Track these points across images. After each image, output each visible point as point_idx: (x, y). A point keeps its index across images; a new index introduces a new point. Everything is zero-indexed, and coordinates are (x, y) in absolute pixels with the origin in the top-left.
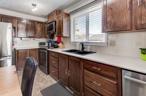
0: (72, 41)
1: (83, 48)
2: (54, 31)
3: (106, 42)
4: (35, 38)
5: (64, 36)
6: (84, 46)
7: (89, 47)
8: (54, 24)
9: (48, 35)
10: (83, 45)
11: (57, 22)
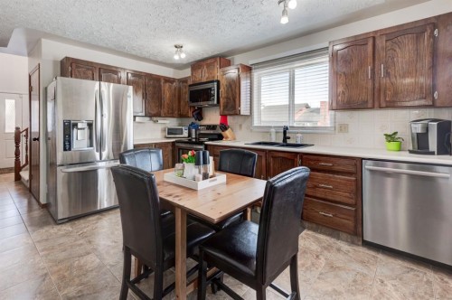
0: (255, 125)
1: (285, 138)
2: (215, 102)
3: (333, 125)
4: (158, 118)
5: (242, 113)
6: (287, 135)
7: (299, 135)
8: (216, 86)
9: (192, 110)
10: (285, 133)
11: (223, 83)
